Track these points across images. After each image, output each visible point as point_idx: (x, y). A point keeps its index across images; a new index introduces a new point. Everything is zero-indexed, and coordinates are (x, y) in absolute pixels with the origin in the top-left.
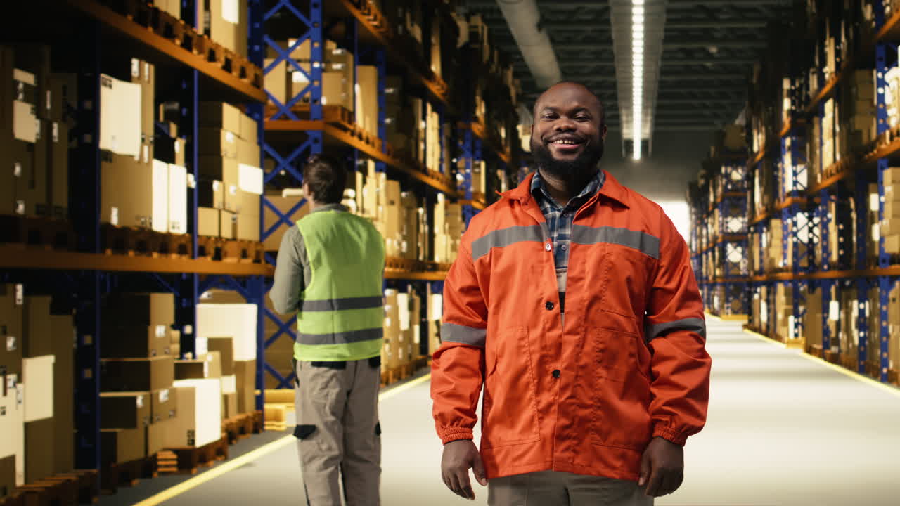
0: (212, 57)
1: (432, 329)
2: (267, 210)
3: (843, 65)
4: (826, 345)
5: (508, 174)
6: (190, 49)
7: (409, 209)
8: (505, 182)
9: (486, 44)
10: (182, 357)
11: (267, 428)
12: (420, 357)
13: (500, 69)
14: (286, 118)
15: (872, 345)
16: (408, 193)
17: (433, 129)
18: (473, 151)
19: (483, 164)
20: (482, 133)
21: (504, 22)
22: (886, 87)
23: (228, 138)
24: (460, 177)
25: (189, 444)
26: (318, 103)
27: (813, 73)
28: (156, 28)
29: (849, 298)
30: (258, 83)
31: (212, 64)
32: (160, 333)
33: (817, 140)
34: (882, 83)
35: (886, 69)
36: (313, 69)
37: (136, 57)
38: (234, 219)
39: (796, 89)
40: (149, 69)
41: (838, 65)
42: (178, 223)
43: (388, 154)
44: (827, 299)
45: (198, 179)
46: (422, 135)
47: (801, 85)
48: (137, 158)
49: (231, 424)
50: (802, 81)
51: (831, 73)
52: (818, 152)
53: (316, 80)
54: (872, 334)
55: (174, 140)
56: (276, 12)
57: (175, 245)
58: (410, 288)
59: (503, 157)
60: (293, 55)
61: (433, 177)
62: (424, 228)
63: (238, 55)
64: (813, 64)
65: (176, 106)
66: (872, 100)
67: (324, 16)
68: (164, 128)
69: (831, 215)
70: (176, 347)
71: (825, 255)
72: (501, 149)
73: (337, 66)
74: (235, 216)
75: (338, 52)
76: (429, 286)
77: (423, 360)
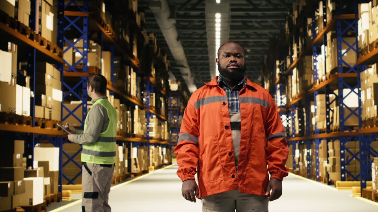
0: (42, 43)
1: (133, 162)
2: (64, 109)
3: (300, 54)
4: (294, 168)
5: (164, 99)
6: (33, 40)
7: (123, 111)
8: (163, 102)
9: (156, 45)
10: (27, 168)
11: (63, 200)
12: (127, 173)
13: (161, 56)
14: (72, 71)
15: (313, 167)
16: (123, 105)
17: (134, 79)
18: (150, 89)
19: (154, 94)
20: (154, 81)
21: (163, 38)
22: (317, 62)
23: (48, 77)
24: (144, 100)
25: (30, 204)
26: (86, 65)
27: (288, 58)
28: (18, 30)
29: (303, 148)
30: (61, 55)
31: (42, 46)
32: (18, 157)
33: (290, 85)
34: (315, 61)
35: (317, 55)
36: (84, 51)
37: (10, 42)
38: (50, 111)
39: (281, 65)
40: (15, 47)
41: (298, 54)
42: (27, 111)
43: (115, 88)
44: (294, 149)
45: (35, 94)
46: (129, 81)
47: (283, 63)
48: (10, 84)
49: (48, 197)
50: (284, 61)
51: (295, 58)
52: (290, 89)
53: (85, 56)
54: (313, 162)
55: (25, 77)
56: (68, 28)
57: (25, 121)
58: (123, 144)
59: (163, 92)
60: (76, 45)
61: (133, 99)
62: (130, 120)
63: (53, 43)
64: (288, 55)
65: (26, 63)
66: (311, 68)
67: (89, 30)
68: (21, 72)
69: (296, 115)
70: (25, 164)
71: (294, 131)
72: (162, 89)
73: (94, 50)
74: (51, 110)
75: (95, 44)
76: (131, 144)
77: (129, 174)
